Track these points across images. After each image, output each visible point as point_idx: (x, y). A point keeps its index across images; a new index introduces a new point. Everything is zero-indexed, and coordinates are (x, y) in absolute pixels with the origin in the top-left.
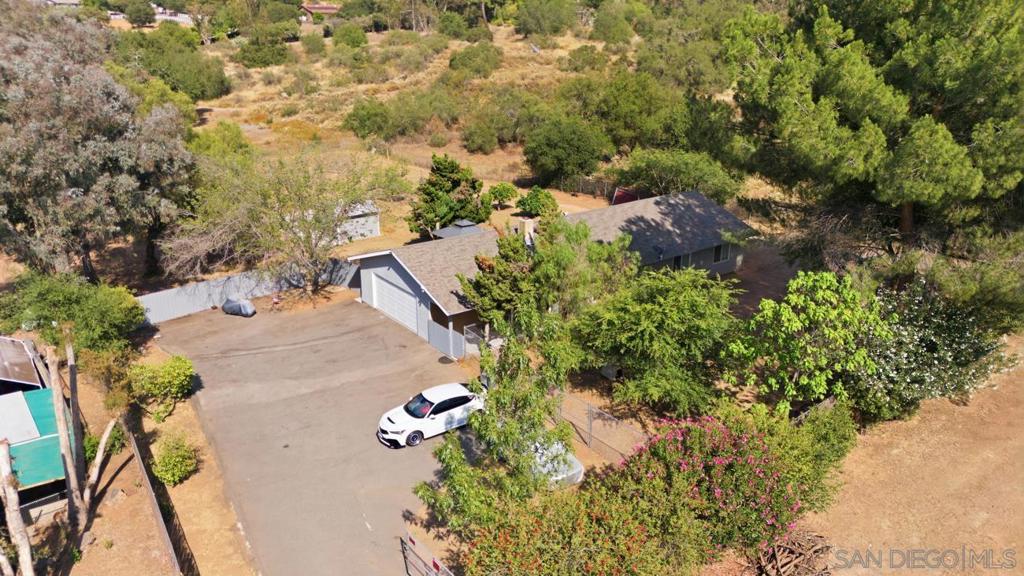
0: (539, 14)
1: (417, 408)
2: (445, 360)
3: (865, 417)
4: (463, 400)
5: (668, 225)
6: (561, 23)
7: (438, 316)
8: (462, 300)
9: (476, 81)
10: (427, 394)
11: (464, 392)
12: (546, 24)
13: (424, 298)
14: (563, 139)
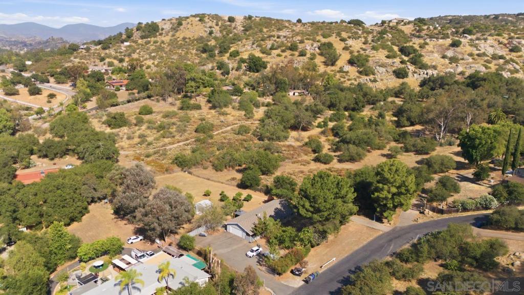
0: (219, 101)
1: (252, 251)
2: (250, 242)
3: (312, 246)
4: (258, 249)
5: (282, 209)
6: (227, 103)
7: (248, 234)
8: (252, 232)
9: (210, 141)
10: (253, 249)
11: (258, 248)
12: (222, 104)
13: (243, 230)
14: (252, 178)
